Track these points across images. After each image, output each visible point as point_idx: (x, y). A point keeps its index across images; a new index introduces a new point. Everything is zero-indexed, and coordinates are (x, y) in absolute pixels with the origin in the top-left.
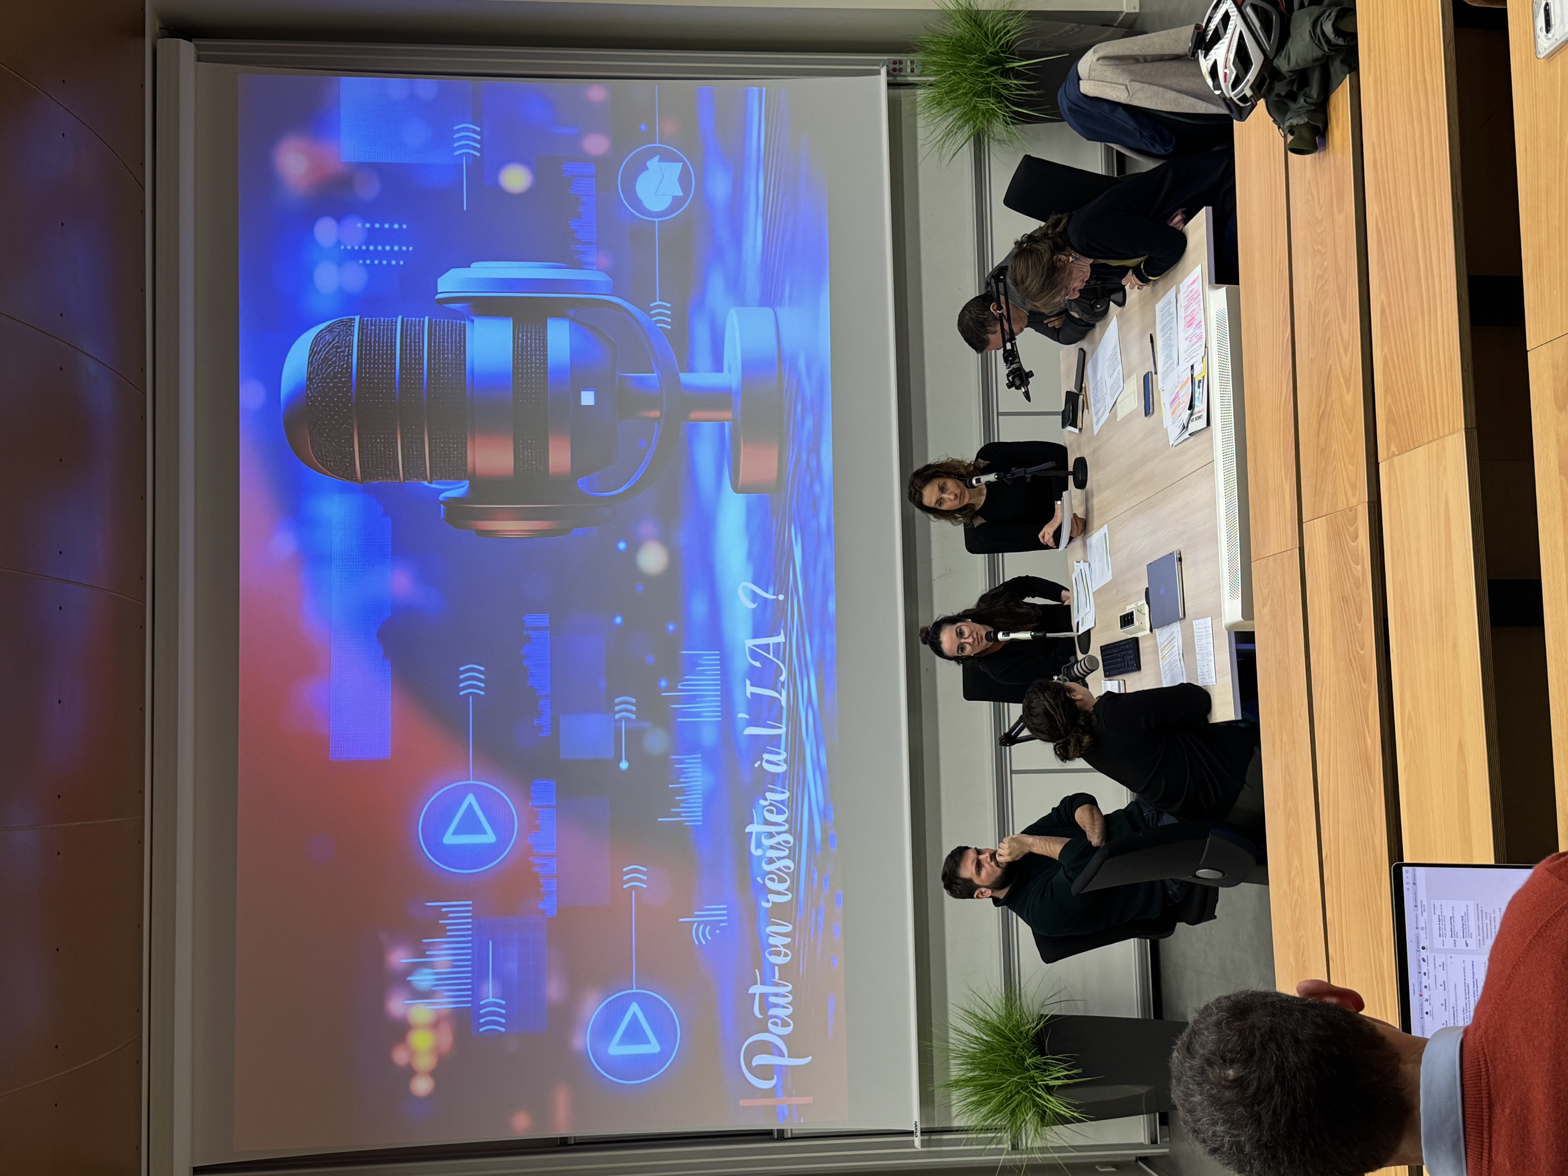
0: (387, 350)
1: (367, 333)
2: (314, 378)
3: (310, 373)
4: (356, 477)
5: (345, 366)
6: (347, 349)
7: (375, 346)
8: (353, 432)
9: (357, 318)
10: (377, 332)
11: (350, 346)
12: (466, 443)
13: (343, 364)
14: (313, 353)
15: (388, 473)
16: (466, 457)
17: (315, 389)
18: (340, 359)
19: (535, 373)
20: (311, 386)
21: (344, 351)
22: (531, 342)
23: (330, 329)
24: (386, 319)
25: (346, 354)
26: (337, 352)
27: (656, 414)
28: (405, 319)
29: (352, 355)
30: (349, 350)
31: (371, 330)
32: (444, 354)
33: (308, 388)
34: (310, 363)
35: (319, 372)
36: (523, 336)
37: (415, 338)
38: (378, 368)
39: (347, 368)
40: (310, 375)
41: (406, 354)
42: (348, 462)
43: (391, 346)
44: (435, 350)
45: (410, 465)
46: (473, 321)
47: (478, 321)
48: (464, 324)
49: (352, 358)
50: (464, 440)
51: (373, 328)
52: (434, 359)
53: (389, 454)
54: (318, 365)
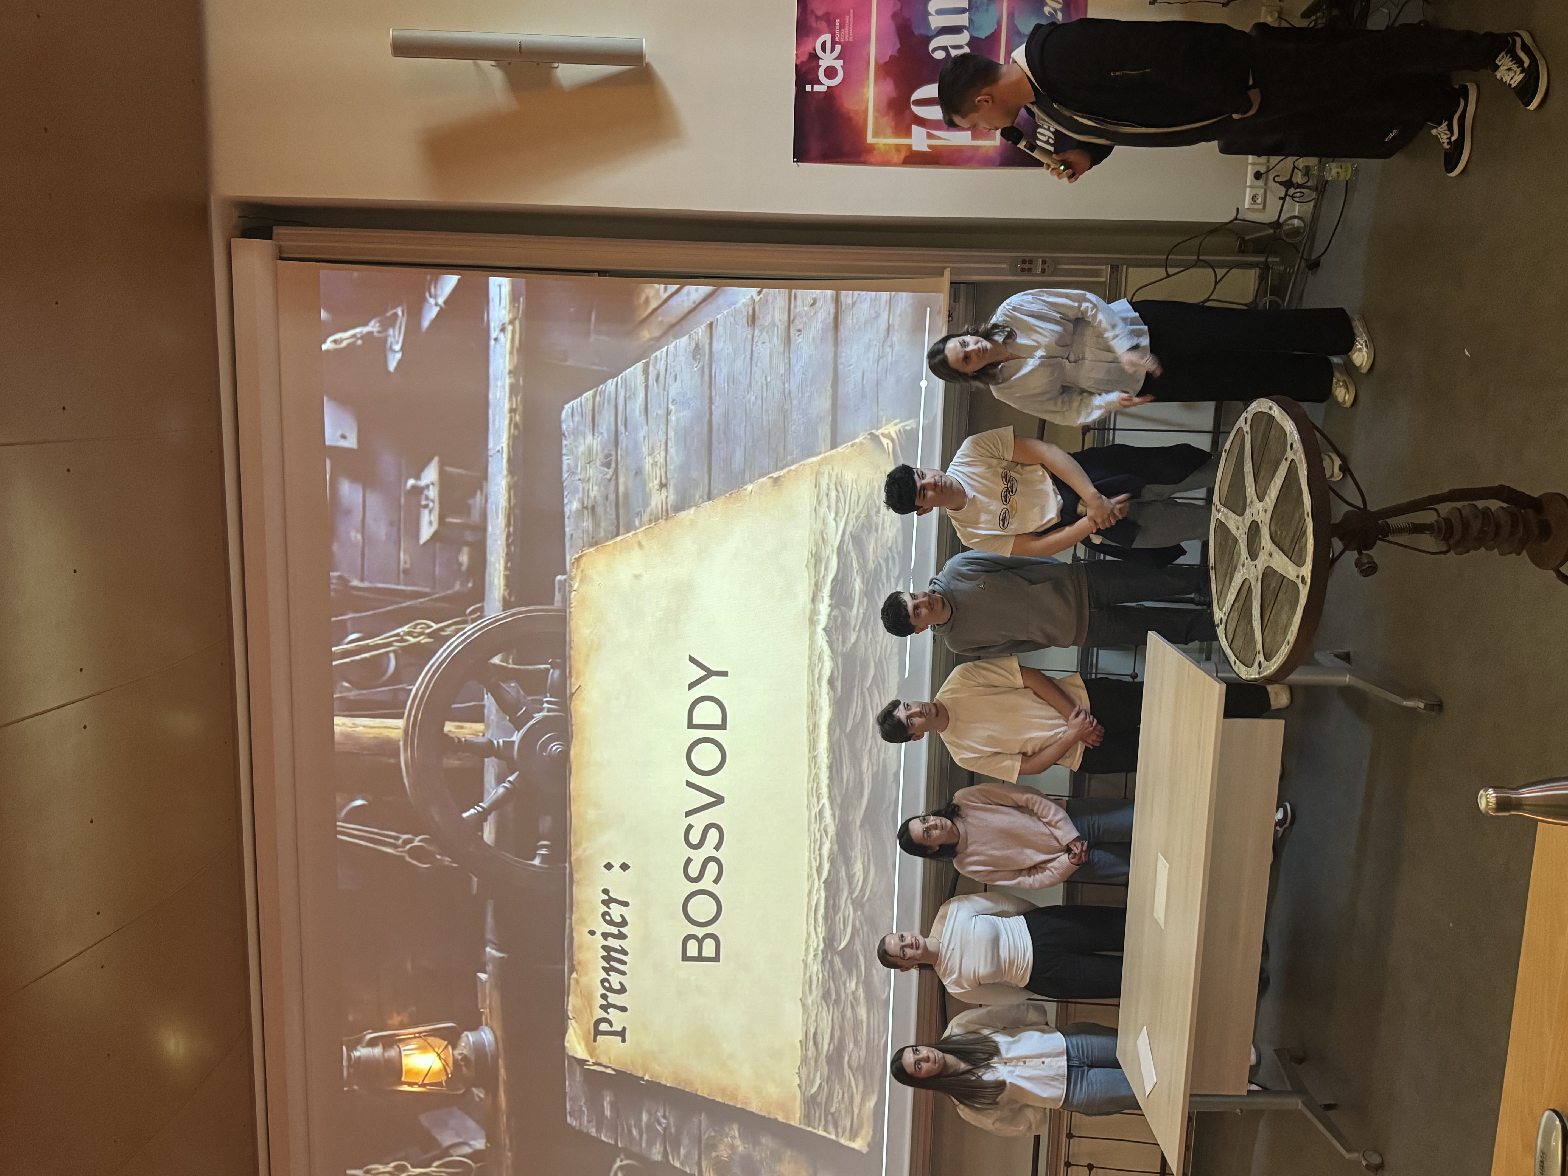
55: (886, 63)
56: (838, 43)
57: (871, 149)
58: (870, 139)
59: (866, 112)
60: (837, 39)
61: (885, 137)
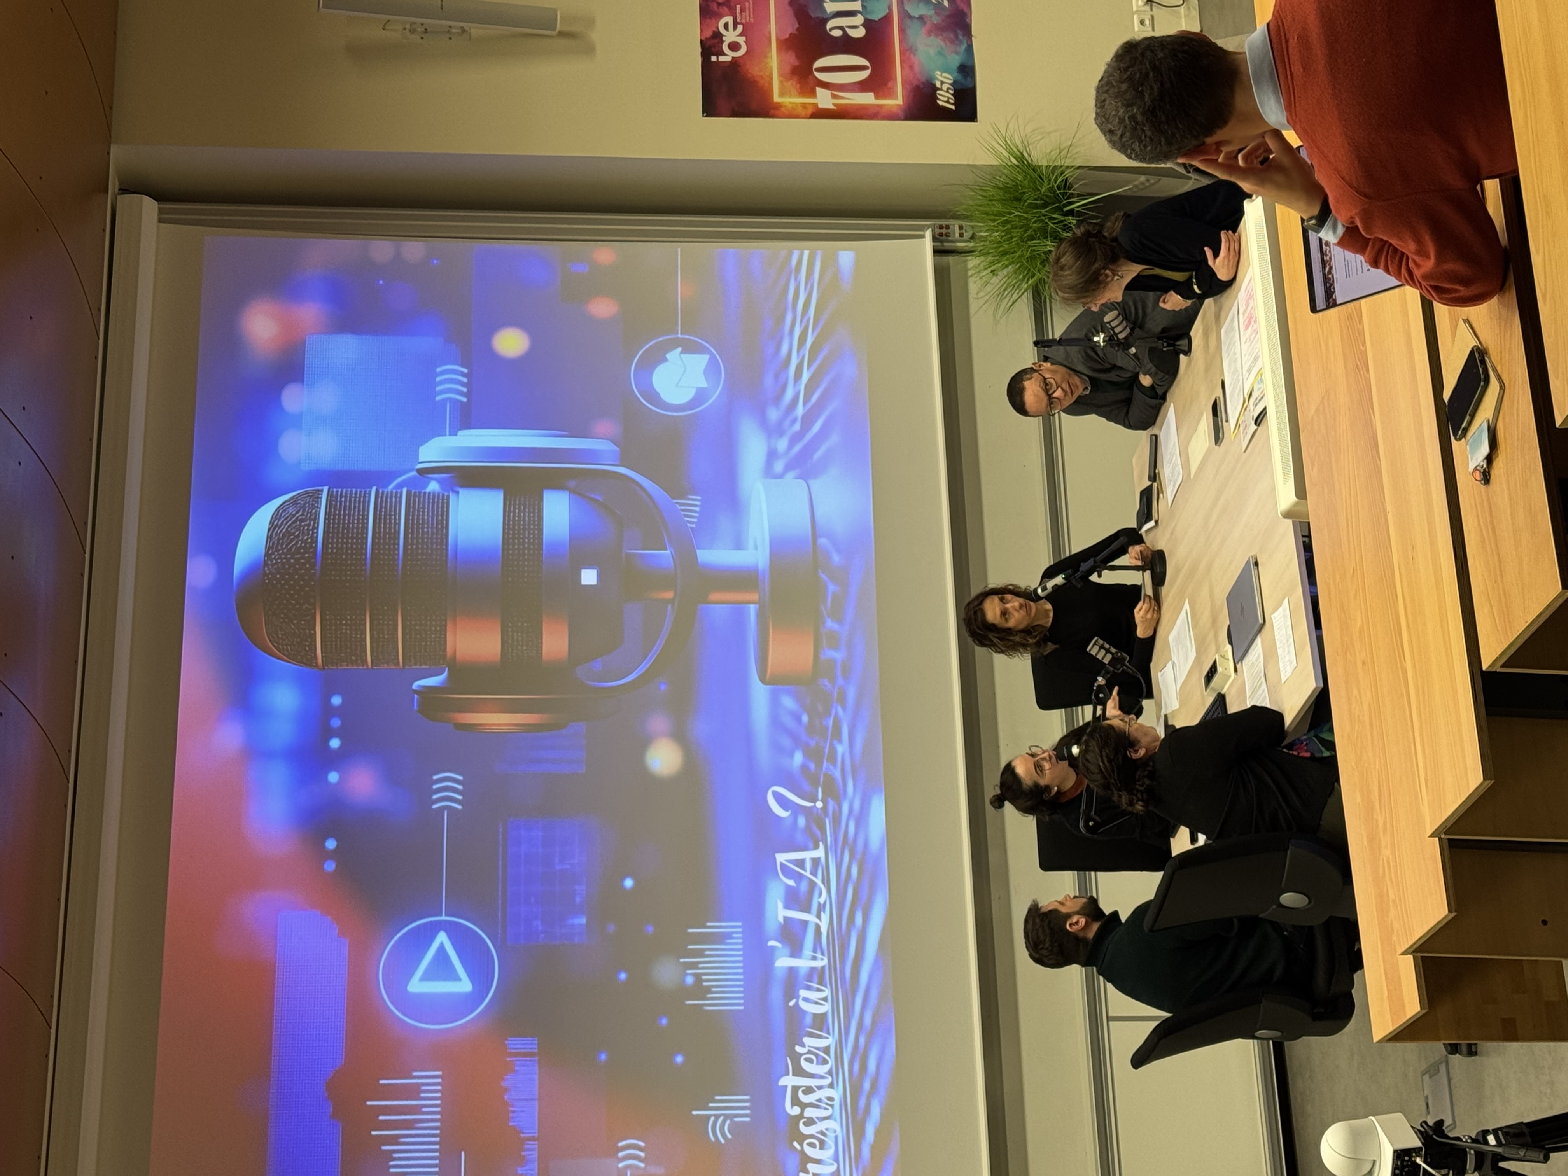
0: (358, 524)
1: (336, 505)
2: (273, 553)
3: (268, 548)
4: (316, 663)
5: (309, 540)
6: (312, 523)
7: (344, 520)
8: (315, 613)
9: (326, 489)
10: (348, 504)
11: (317, 516)
12: (446, 626)
13: (307, 539)
14: (273, 526)
15: (353, 658)
16: (446, 641)
17: (273, 565)
18: (303, 533)
19: (529, 549)
20: (269, 562)
21: (309, 525)
22: (524, 515)
23: (294, 501)
24: (359, 490)
25: (311, 528)
26: (300, 525)
27: (669, 595)
28: (380, 491)
29: (317, 528)
30: (314, 523)
31: (341, 502)
32: (423, 529)
33: (265, 563)
34: (269, 537)
35: (279, 548)
36: (515, 509)
37: (390, 511)
38: (347, 543)
39: (311, 543)
40: (269, 550)
41: (380, 527)
42: (308, 646)
43: (363, 519)
44: (413, 524)
45: (380, 649)
46: (458, 493)
47: (463, 492)
48: (448, 497)
49: (317, 532)
50: (444, 623)
51: (343, 499)
52: (412, 533)
53: (356, 637)
54: (279, 540)
55: (786, 39)
56: (740, 24)
57: (778, 106)
58: (777, 99)
59: (771, 77)
60: (738, 20)
61: (791, 97)
